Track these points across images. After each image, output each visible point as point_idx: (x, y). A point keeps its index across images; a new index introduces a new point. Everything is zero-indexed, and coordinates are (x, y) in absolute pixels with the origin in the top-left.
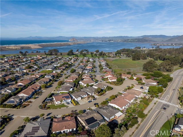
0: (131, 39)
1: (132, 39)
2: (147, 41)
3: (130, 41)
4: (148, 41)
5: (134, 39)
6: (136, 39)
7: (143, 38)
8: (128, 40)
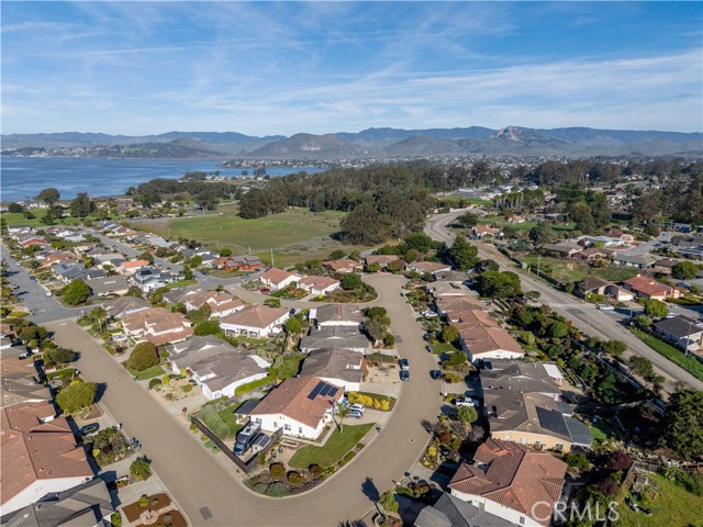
0: (131, 146)
1: (135, 146)
2: (196, 154)
3: (129, 154)
4: (199, 153)
5: (140, 145)
6: (150, 146)
7: (177, 141)
8: (118, 147)
